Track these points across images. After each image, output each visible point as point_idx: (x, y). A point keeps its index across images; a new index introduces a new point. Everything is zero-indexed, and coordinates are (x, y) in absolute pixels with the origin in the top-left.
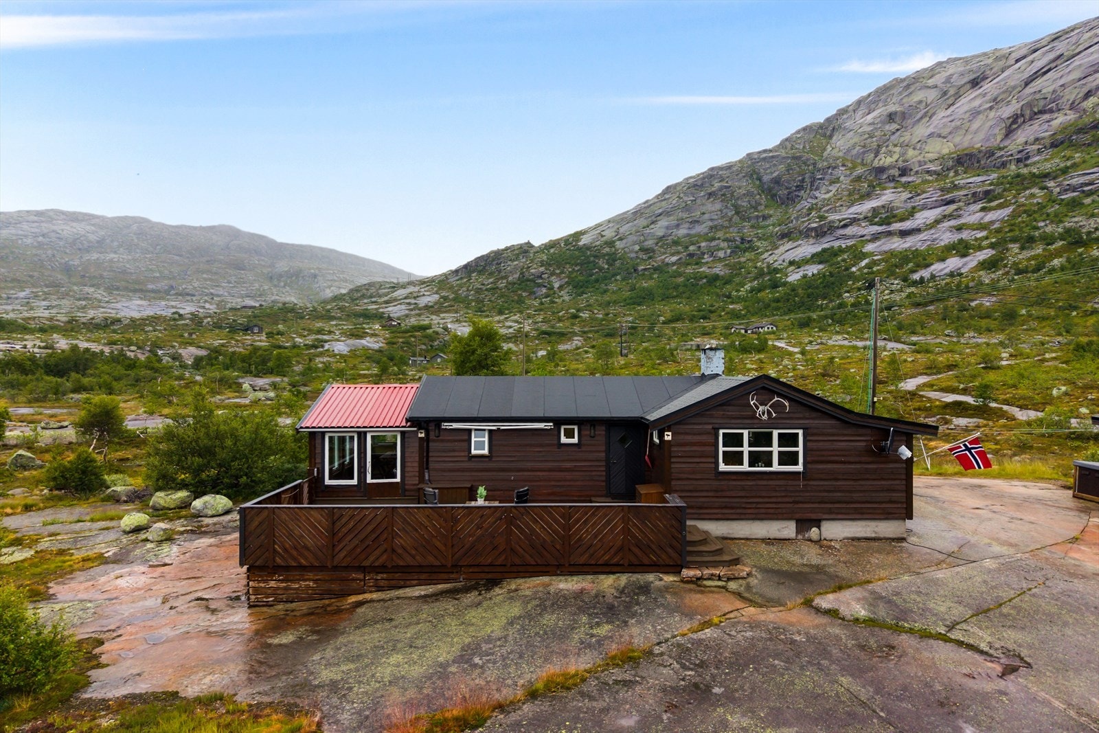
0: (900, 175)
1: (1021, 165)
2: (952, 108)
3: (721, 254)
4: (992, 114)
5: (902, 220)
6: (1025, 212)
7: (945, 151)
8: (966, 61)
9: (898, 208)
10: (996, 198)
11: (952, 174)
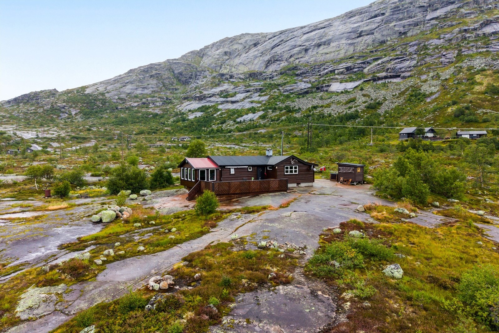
0: (230, 78)
1: (271, 80)
2: (248, 54)
3: (158, 104)
4: (261, 58)
5: (232, 97)
6: (273, 98)
7: (246, 71)
8: (253, 35)
9: (230, 92)
10: (263, 92)
11: (248, 80)
